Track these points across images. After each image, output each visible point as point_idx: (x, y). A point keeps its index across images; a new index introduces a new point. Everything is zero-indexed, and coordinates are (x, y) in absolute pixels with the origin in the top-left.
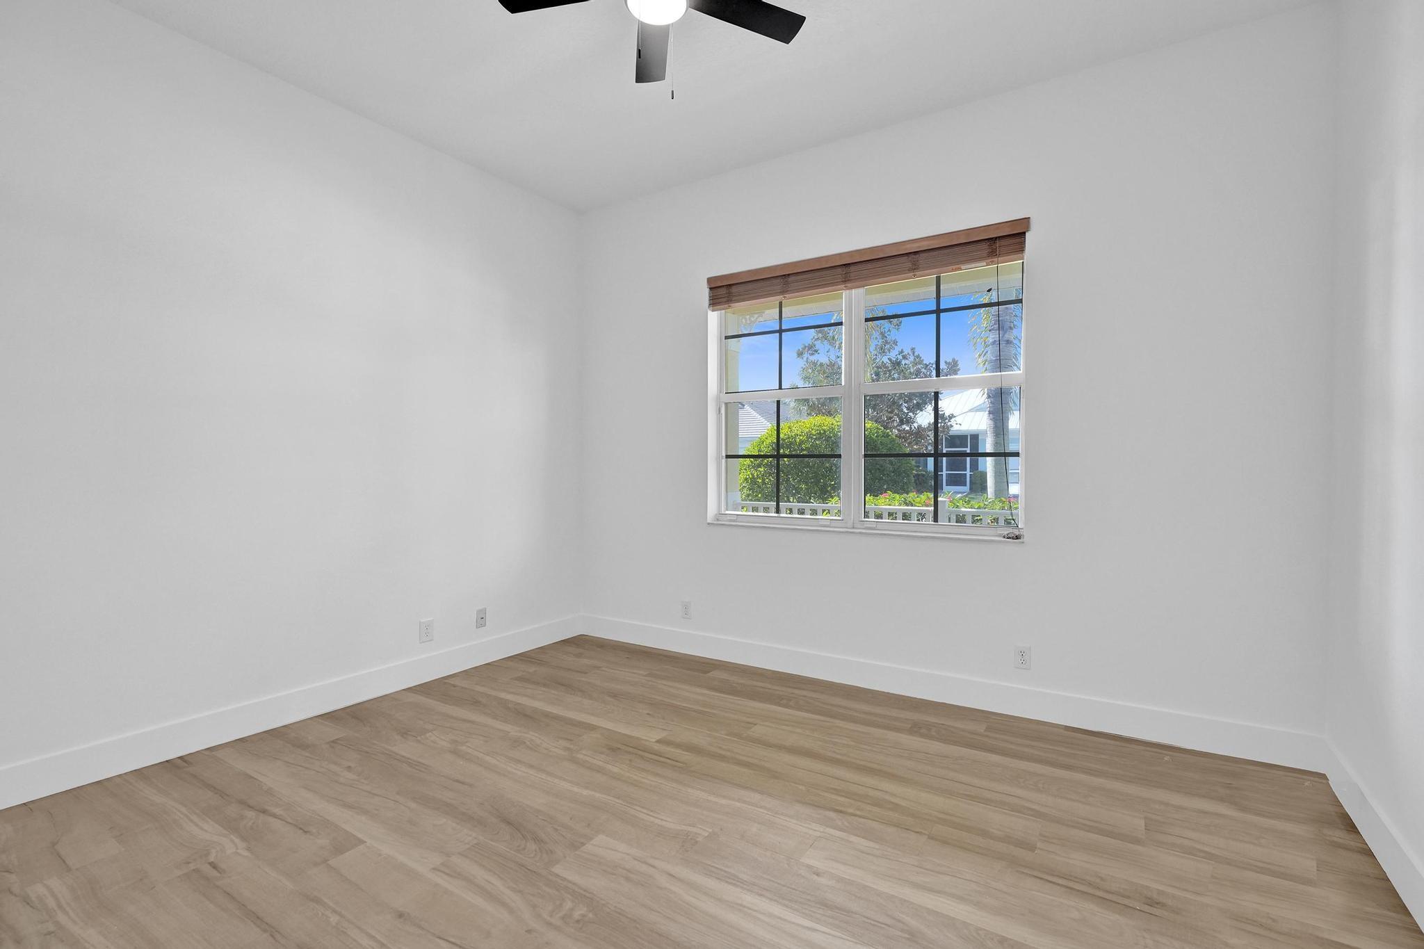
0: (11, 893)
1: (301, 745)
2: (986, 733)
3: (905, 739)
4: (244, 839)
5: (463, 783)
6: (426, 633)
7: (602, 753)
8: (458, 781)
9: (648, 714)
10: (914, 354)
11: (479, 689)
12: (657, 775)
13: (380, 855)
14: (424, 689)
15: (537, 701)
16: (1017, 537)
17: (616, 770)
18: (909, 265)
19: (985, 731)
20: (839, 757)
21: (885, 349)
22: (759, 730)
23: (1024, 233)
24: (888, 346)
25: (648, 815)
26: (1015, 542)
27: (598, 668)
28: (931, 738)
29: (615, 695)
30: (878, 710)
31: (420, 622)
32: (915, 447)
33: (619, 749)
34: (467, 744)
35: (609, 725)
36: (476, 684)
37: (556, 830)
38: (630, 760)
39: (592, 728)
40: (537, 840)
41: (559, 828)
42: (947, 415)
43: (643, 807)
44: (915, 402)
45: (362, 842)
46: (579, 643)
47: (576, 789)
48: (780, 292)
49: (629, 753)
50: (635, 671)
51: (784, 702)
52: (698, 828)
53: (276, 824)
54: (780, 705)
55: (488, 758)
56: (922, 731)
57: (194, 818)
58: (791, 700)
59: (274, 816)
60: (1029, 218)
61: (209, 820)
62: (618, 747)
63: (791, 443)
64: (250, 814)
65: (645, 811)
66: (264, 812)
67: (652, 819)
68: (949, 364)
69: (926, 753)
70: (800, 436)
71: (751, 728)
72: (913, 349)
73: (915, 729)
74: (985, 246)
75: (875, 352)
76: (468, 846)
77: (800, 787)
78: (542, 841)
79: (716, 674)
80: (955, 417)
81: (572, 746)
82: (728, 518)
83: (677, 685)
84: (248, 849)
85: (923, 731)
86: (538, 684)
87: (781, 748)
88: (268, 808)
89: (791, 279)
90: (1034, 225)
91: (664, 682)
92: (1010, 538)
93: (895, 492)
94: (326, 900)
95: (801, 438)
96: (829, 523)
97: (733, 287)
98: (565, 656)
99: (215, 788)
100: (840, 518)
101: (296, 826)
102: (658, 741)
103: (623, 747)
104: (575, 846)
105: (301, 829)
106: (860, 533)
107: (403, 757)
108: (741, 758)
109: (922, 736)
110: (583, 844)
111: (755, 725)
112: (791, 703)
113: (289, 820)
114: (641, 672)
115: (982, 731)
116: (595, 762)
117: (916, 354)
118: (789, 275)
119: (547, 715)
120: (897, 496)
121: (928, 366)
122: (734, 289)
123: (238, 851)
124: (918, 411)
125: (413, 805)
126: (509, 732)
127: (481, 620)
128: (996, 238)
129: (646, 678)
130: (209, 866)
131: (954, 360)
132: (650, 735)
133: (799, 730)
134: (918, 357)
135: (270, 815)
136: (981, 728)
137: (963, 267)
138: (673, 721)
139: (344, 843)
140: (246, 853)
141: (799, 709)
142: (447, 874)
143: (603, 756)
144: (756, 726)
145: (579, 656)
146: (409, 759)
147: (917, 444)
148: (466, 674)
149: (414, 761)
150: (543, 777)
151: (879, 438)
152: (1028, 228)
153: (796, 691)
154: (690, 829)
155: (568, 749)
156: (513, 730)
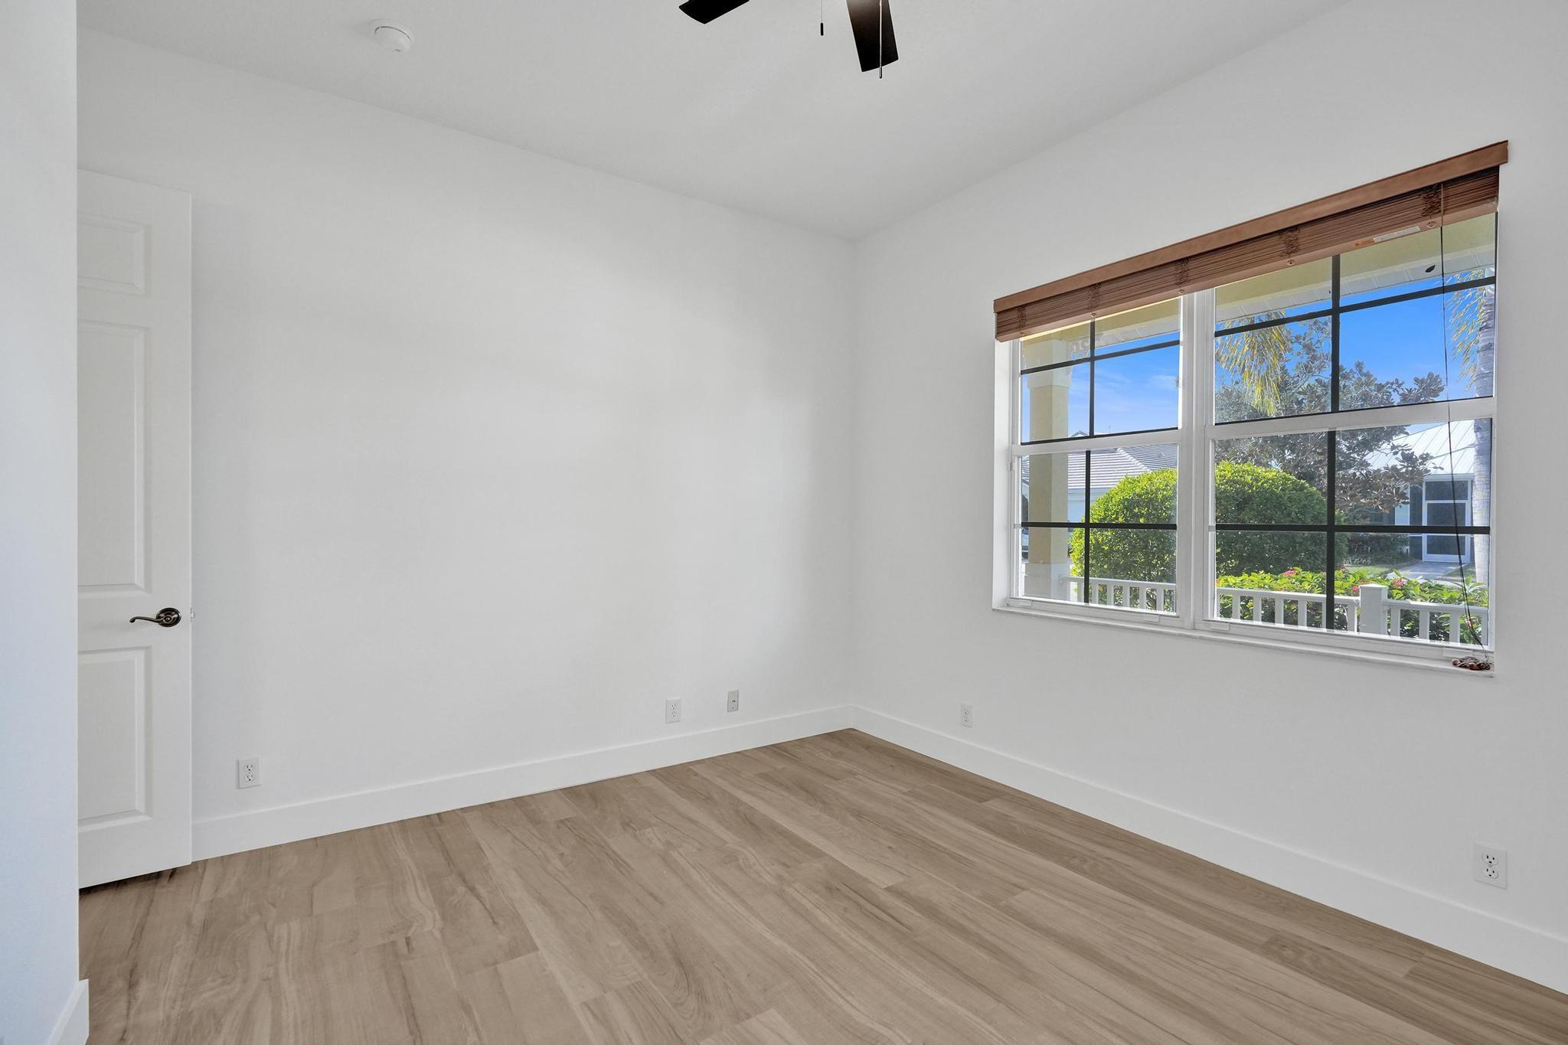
0: (265, 927)
1: (535, 820)
2: (1410, 983)
3: (1253, 962)
4: (444, 918)
5: (656, 899)
6: (673, 713)
7: (816, 892)
8: (651, 894)
9: (890, 847)
10: (1360, 371)
11: (719, 781)
12: (871, 939)
13: (544, 970)
14: (667, 774)
15: (768, 806)
16: (1482, 667)
17: (824, 919)
18: (1283, 247)
19: (1407, 976)
20: (1132, 968)
21: (1311, 368)
22: (1024, 900)
23: (1496, 169)
24: (1317, 363)
25: (839, 994)
26: (1477, 676)
27: (852, 774)
28: (1298, 968)
29: (859, 814)
30: (1218, 902)
31: (667, 701)
32: (1363, 501)
33: (838, 889)
34: (680, 850)
35: (838, 854)
36: (719, 776)
37: (726, 986)
38: (845, 910)
39: (818, 854)
40: (701, 996)
41: (730, 985)
42: (1417, 454)
43: (836, 981)
44: (1360, 438)
45: (536, 949)
46: (846, 739)
47: (768, 935)
48: (1088, 309)
49: (849, 898)
50: (893, 785)
51: (1076, 862)
52: (895, 1032)
53: (476, 906)
54: (1069, 866)
55: (692, 871)
56: (1284, 953)
57: (419, 883)
58: (1086, 861)
59: (478, 897)
60: (1507, 141)
61: (428, 889)
62: (838, 887)
63: (1151, 500)
64: (461, 889)
65: (836, 987)
66: (472, 890)
67: (841, 1001)
68: (1422, 381)
69: (1285, 995)
70: (1164, 490)
71: (1014, 894)
72: (1359, 366)
73: (1275, 947)
74: (1419, 201)
75: (1297, 373)
76: (628, 983)
77: (1059, 1005)
78: (705, 998)
79: (995, 805)
80: (1432, 458)
81: (786, 875)
82: (1021, 604)
83: (936, 811)
84: (442, 931)
85: (1288, 953)
86: (780, 785)
87: (1048, 933)
88: (478, 887)
89: (1103, 288)
90: (1513, 151)
91: (923, 806)
92: (1465, 667)
93: (1305, 569)
94: (475, 1013)
95: (1165, 493)
96: (1157, 620)
97: (1027, 308)
98: (822, 754)
99: (448, 854)
100: (1174, 614)
101: (490, 913)
102: (888, 889)
103: (844, 889)
104: (738, 1016)
105: (492, 918)
106: (1201, 638)
107: (614, 852)
108: (987, 937)
109: (1284, 961)
110: (748, 1016)
111: (1024, 889)
112: (1085, 866)
113: (488, 906)
114: (901, 788)
115: (1402, 976)
116: (804, 901)
117: (1365, 371)
118: (1100, 284)
119: (774, 828)
120: (1309, 575)
121: (1383, 386)
122: (1028, 311)
123: (434, 930)
124: (1367, 451)
125: (598, 915)
126: (727, 843)
127: (733, 703)
128: (1439, 184)
129: (906, 798)
130: (404, 940)
131: (1430, 375)
132: (879, 879)
133: (1083, 911)
134: (1368, 375)
135: (475, 896)
136: (1399, 970)
137: (1376, 239)
138: (917, 864)
139: (523, 945)
140: (437, 934)
141: (1093, 875)
142: (594, 1015)
143: (816, 896)
144: (1025, 892)
145: (837, 755)
146: (618, 856)
147: (1365, 497)
148: (714, 762)
149: (622, 860)
150: (739, 910)
151: (1287, 491)
152: (1505, 158)
153: (1100, 849)
154: (883, 1030)
155: (780, 878)
156: (730, 839)
